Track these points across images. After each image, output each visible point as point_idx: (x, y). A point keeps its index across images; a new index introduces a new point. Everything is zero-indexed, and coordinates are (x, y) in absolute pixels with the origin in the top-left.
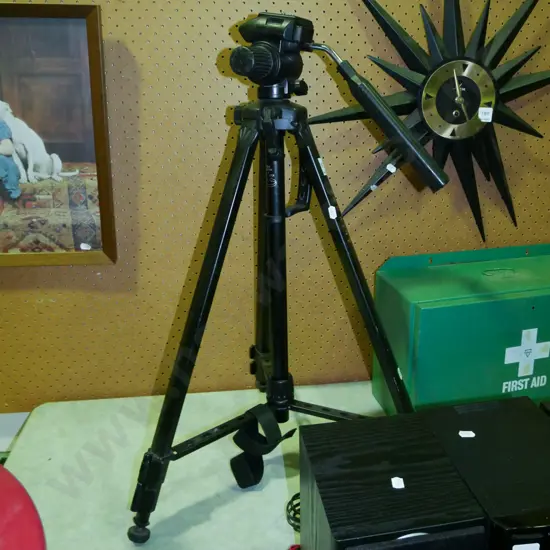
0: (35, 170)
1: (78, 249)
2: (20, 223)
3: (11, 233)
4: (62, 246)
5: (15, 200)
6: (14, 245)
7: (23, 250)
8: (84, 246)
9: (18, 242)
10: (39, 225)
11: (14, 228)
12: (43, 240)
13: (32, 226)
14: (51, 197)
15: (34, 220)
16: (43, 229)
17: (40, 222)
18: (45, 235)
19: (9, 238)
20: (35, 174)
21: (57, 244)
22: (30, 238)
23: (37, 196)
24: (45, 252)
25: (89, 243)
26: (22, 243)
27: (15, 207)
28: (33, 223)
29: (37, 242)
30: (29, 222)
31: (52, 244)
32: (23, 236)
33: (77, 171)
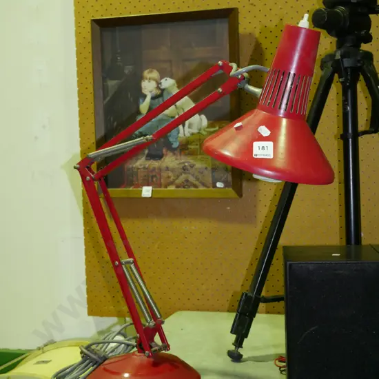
0: (189, 127)
1: (215, 186)
2: (177, 166)
3: (170, 174)
4: (204, 185)
5: (175, 149)
6: (172, 183)
7: (178, 187)
8: (219, 185)
9: (174, 180)
10: (189, 168)
11: (173, 170)
12: (191, 179)
13: (184, 169)
14: (198, 147)
15: (186, 164)
16: (192, 171)
17: (190, 165)
18: (193, 175)
19: (169, 177)
20: (190, 130)
21: (201, 182)
22: (183, 177)
23: (189, 146)
24: (193, 189)
25: (222, 182)
26: (178, 182)
27: (174, 154)
28: (185, 166)
29: (187, 181)
30: (183, 165)
31: (197, 183)
32: (178, 176)
33: (217, 127)
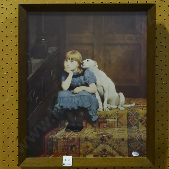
0: (108, 103)
1: (131, 155)
2: (95, 137)
3: (89, 144)
4: (120, 154)
6: (90, 152)
7: (95, 156)
8: (134, 154)
9: (93, 150)
10: (107, 139)
11: (91, 141)
12: (109, 149)
13: (102, 139)
14: (116, 120)
15: (104, 135)
16: (109, 142)
17: (108, 137)
18: (110, 146)
19: (88, 147)
20: (109, 105)
21: (117, 152)
22: (101, 147)
23: (108, 120)
24: (110, 157)
25: (138, 151)
26: (95, 151)
27: (93, 126)
28: (103, 137)
29: (105, 150)
30: (100, 137)
31: (114, 152)
32: (97, 146)
33: (134, 104)
